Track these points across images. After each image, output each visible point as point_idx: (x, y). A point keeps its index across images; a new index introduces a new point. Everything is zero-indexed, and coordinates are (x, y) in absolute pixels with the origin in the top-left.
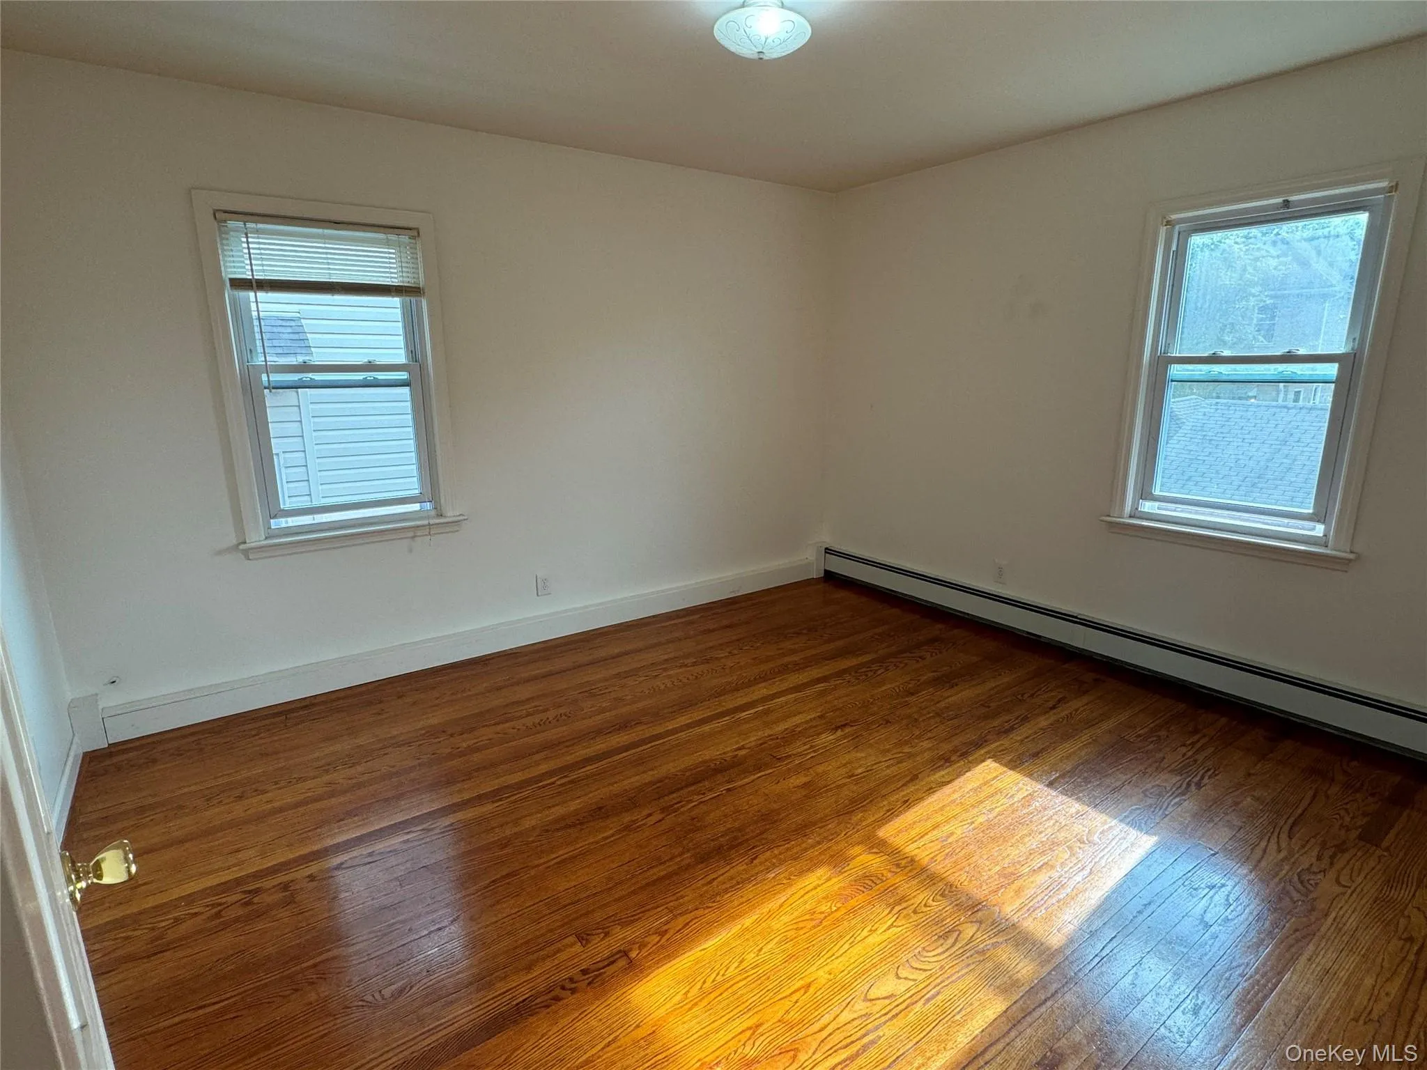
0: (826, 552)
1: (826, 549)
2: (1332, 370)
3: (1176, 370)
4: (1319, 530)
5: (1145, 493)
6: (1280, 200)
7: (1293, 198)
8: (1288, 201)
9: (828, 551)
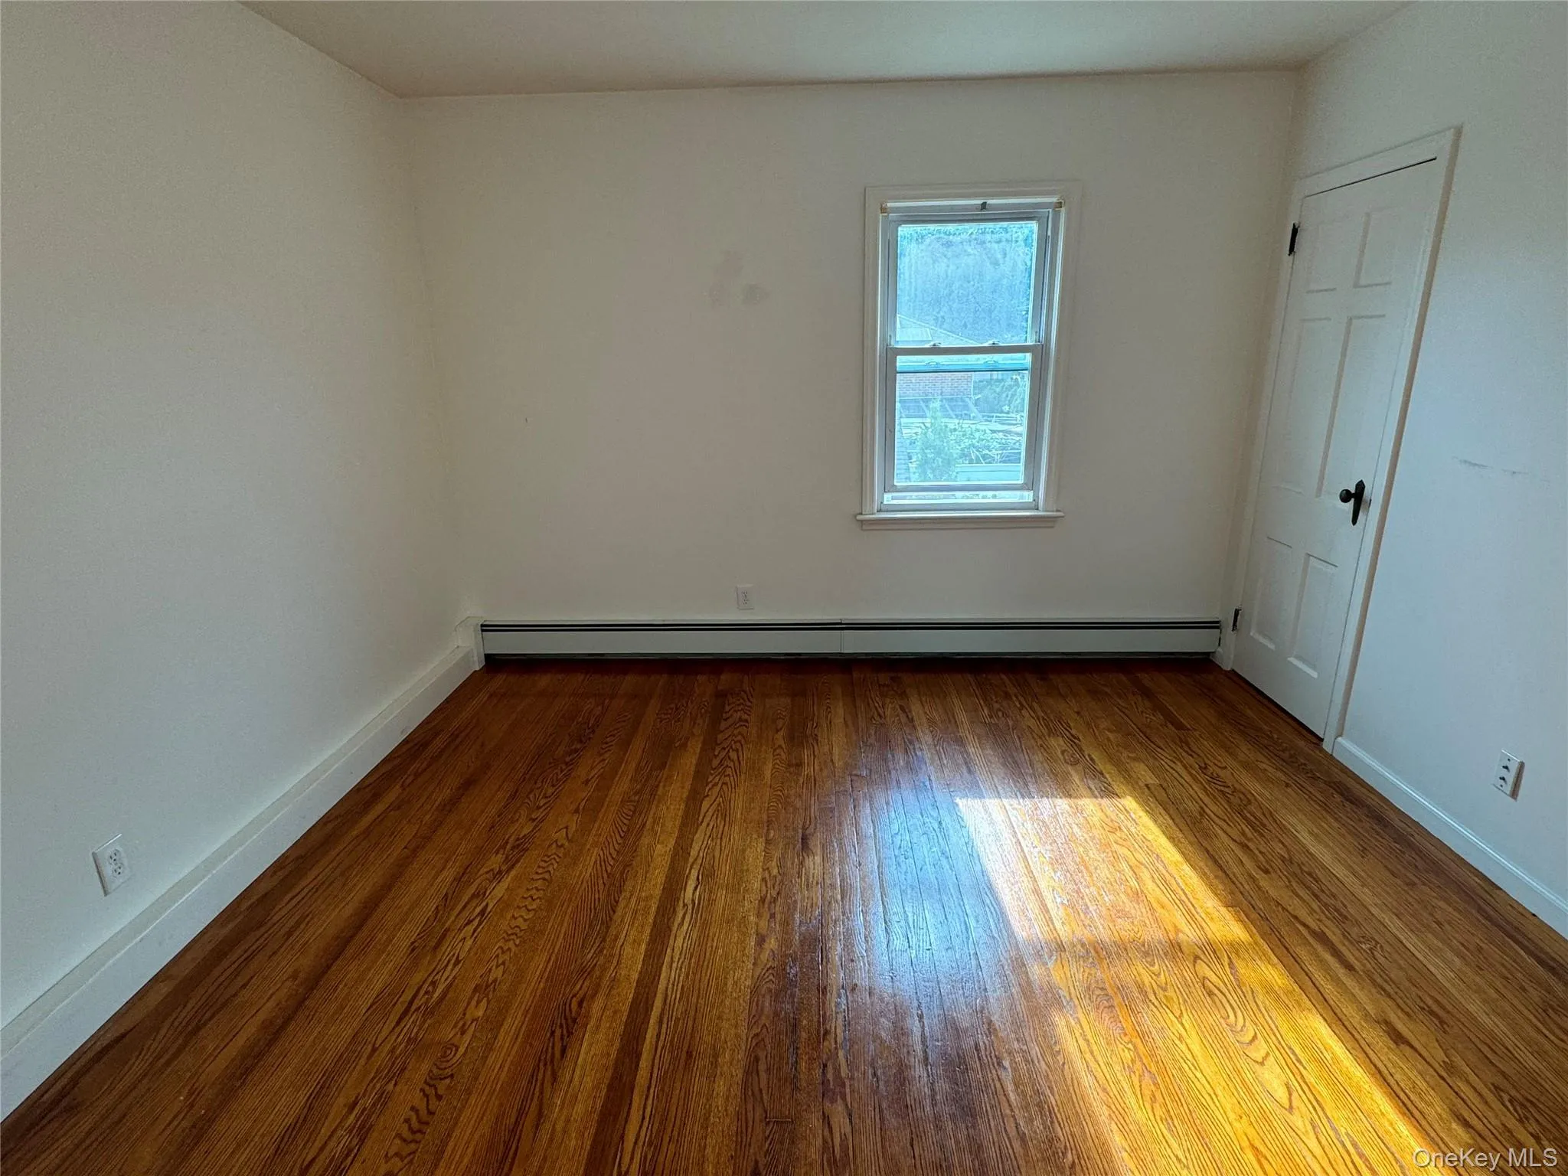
0: (483, 631)
1: (482, 626)
2: (1027, 359)
3: (902, 361)
4: (1027, 496)
5: (889, 487)
6: (979, 202)
7: (989, 202)
8: (985, 203)
9: (486, 628)
